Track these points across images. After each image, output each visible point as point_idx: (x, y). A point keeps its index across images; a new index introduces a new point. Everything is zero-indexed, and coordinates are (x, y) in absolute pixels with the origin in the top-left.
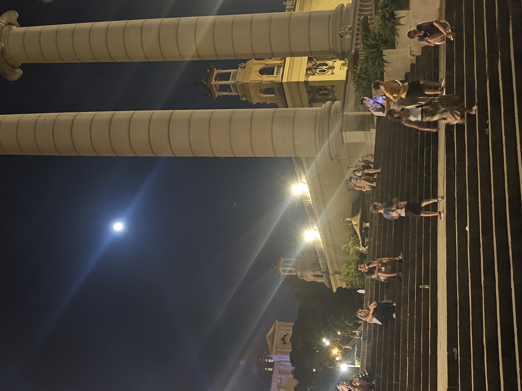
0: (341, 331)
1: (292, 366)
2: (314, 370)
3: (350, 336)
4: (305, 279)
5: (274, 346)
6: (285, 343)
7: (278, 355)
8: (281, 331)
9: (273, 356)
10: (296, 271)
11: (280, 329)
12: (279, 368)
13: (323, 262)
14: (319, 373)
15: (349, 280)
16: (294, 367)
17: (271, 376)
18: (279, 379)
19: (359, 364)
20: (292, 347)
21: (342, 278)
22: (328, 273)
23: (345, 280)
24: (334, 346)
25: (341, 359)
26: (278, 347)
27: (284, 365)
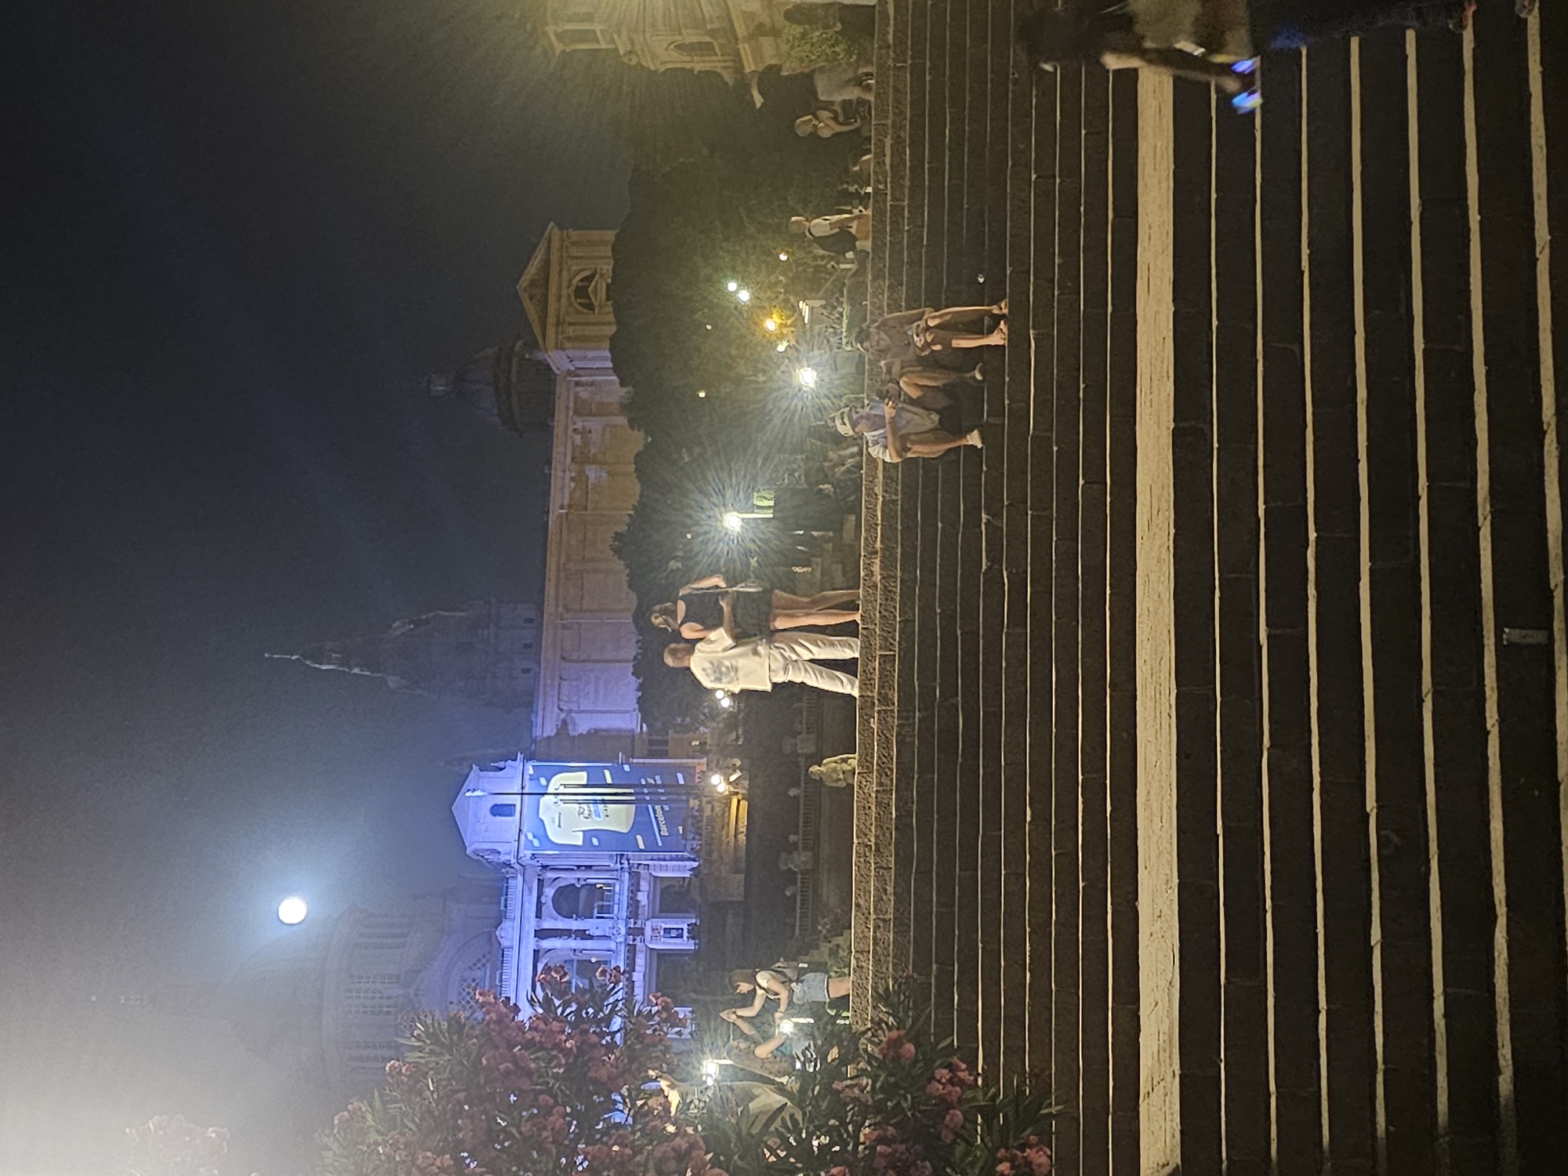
0: (790, 245)
1: (622, 384)
2: (702, 395)
3: (822, 263)
4: (644, 64)
5: (551, 320)
6: (590, 307)
7: (567, 351)
8: (570, 262)
9: (550, 353)
10: (609, 35)
11: (565, 254)
12: (576, 394)
14: (718, 403)
15: (810, 54)
16: (630, 389)
17: (549, 426)
18: (581, 433)
20: (615, 316)
21: (785, 48)
22: (729, 32)
23: (796, 58)
24: (766, 304)
25: (794, 347)
26: (564, 322)
27: (592, 384)
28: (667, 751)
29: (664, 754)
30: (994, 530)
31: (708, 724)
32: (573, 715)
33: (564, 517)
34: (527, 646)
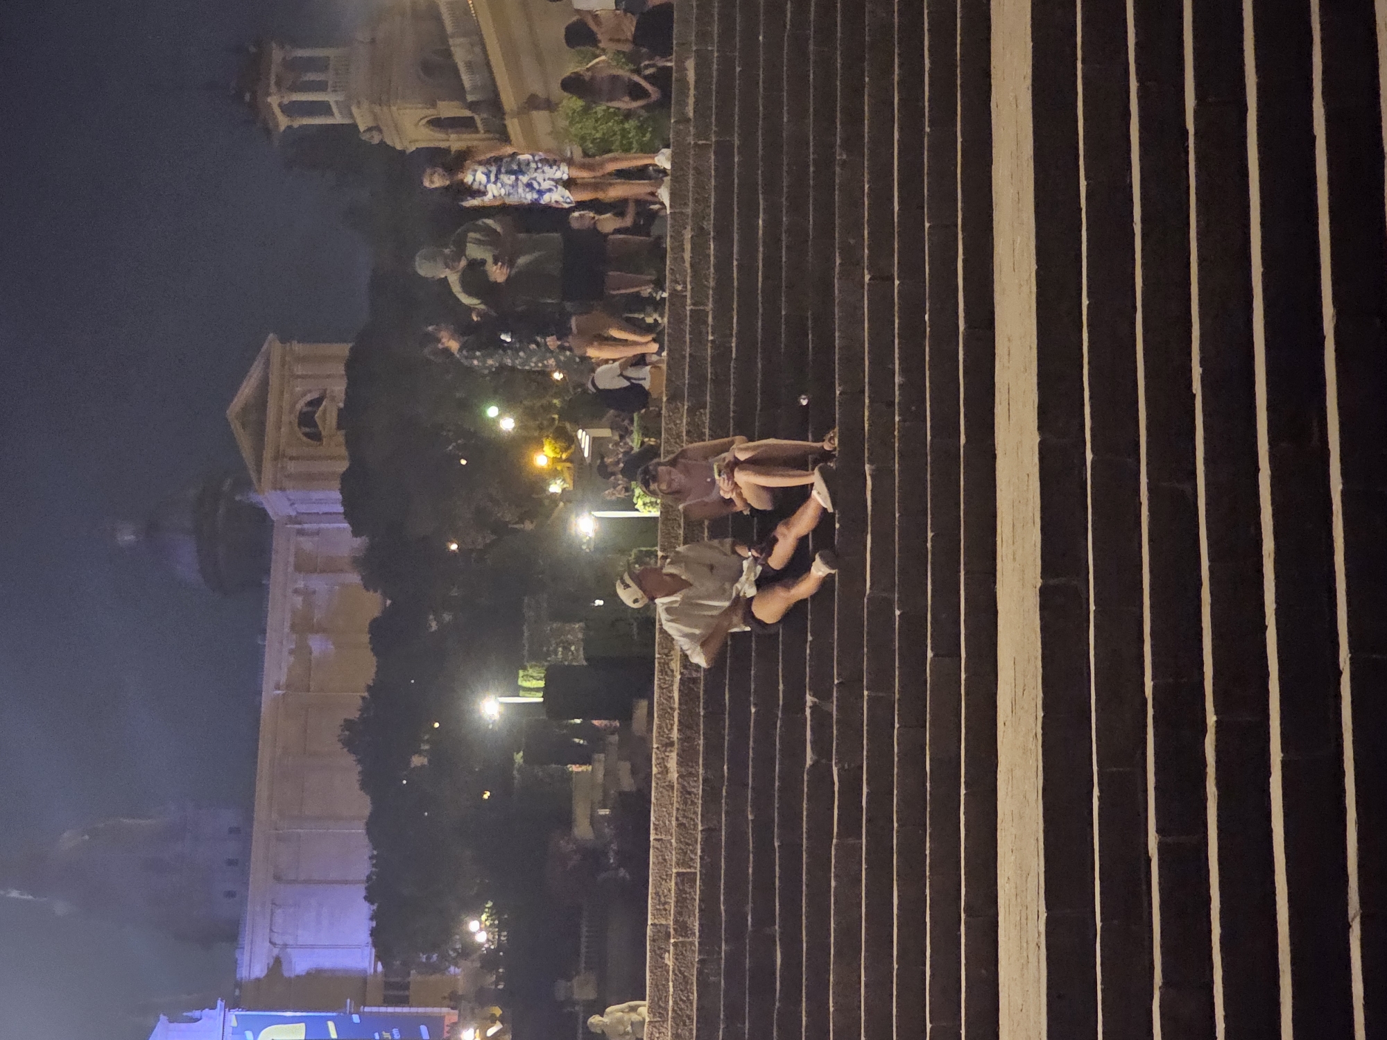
1: (356, 533)
2: (454, 547)
4: (389, 143)
5: (268, 454)
6: (316, 437)
7: (288, 492)
8: (292, 383)
9: (266, 494)
10: (346, 109)
11: (287, 373)
12: (298, 545)
13: (470, 57)
14: (474, 555)
15: (594, 132)
16: (365, 539)
17: (263, 585)
18: (301, 594)
19: (651, 503)
20: (348, 450)
21: (563, 123)
22: (494, 104)
23: (576, 135)
24: (536, 434)
25: (571, 488)
26: (284, 456)
27: (318, 533)
28: (407, 997)
29: (403, 1001)
30: (821, 716)
31: (462, 962)
32: (289, 950)
33: (281, 699)
34: (231, 863)
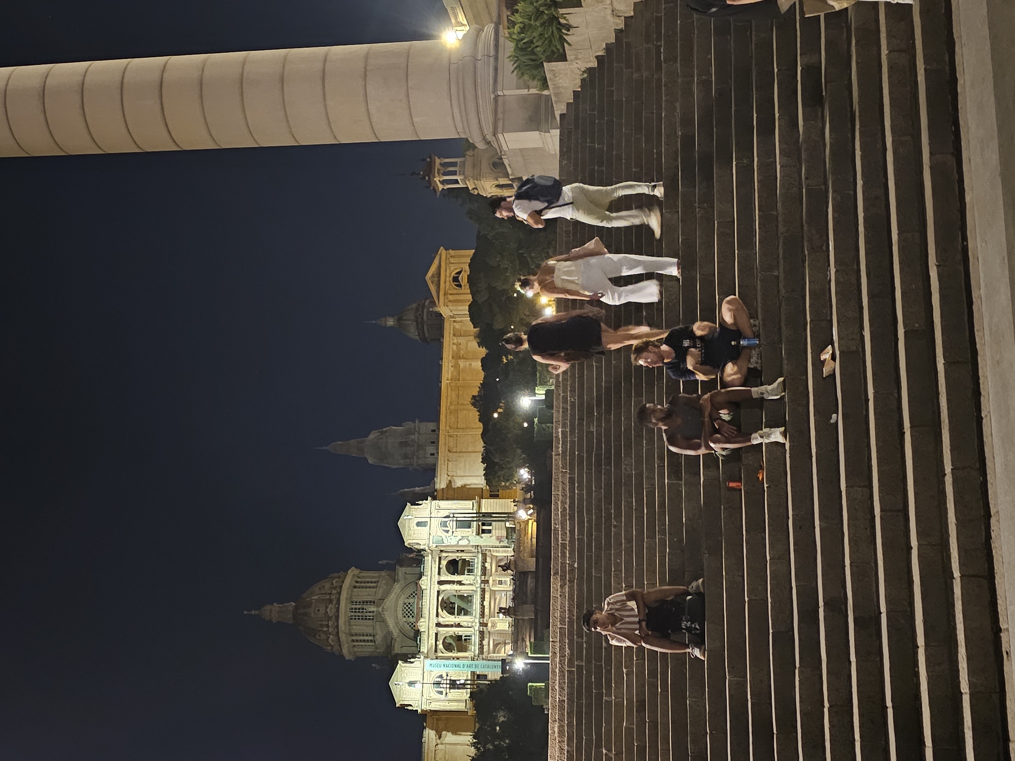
5: (442, 293)
6: (459, 286)
7: (450, 307)
8: (450, 265)
9: (441, 308)
10: (464, 181)
11: (448, 262)
12: (454, 326)
17: (441, 342)
18: (455, 345)
20: (471, 291)
26: (448, 294)
27: (459, 322)
29: (497, 498)
32: (455, 478)
33: (449, 386)
34: (432, 443)
